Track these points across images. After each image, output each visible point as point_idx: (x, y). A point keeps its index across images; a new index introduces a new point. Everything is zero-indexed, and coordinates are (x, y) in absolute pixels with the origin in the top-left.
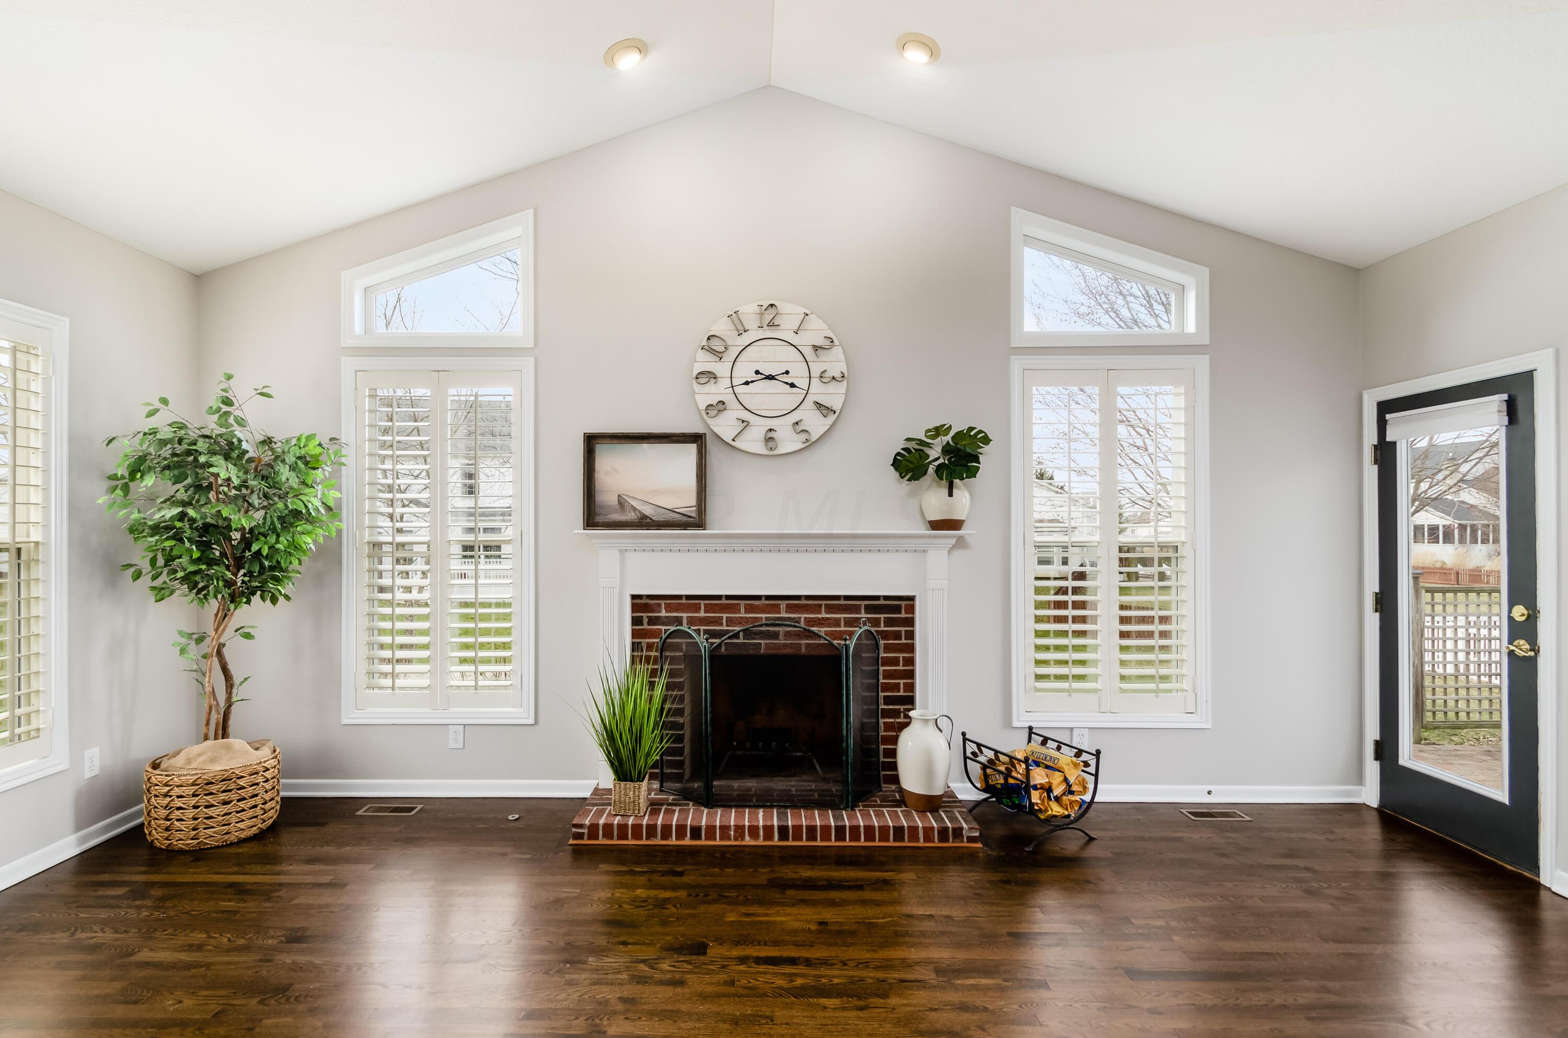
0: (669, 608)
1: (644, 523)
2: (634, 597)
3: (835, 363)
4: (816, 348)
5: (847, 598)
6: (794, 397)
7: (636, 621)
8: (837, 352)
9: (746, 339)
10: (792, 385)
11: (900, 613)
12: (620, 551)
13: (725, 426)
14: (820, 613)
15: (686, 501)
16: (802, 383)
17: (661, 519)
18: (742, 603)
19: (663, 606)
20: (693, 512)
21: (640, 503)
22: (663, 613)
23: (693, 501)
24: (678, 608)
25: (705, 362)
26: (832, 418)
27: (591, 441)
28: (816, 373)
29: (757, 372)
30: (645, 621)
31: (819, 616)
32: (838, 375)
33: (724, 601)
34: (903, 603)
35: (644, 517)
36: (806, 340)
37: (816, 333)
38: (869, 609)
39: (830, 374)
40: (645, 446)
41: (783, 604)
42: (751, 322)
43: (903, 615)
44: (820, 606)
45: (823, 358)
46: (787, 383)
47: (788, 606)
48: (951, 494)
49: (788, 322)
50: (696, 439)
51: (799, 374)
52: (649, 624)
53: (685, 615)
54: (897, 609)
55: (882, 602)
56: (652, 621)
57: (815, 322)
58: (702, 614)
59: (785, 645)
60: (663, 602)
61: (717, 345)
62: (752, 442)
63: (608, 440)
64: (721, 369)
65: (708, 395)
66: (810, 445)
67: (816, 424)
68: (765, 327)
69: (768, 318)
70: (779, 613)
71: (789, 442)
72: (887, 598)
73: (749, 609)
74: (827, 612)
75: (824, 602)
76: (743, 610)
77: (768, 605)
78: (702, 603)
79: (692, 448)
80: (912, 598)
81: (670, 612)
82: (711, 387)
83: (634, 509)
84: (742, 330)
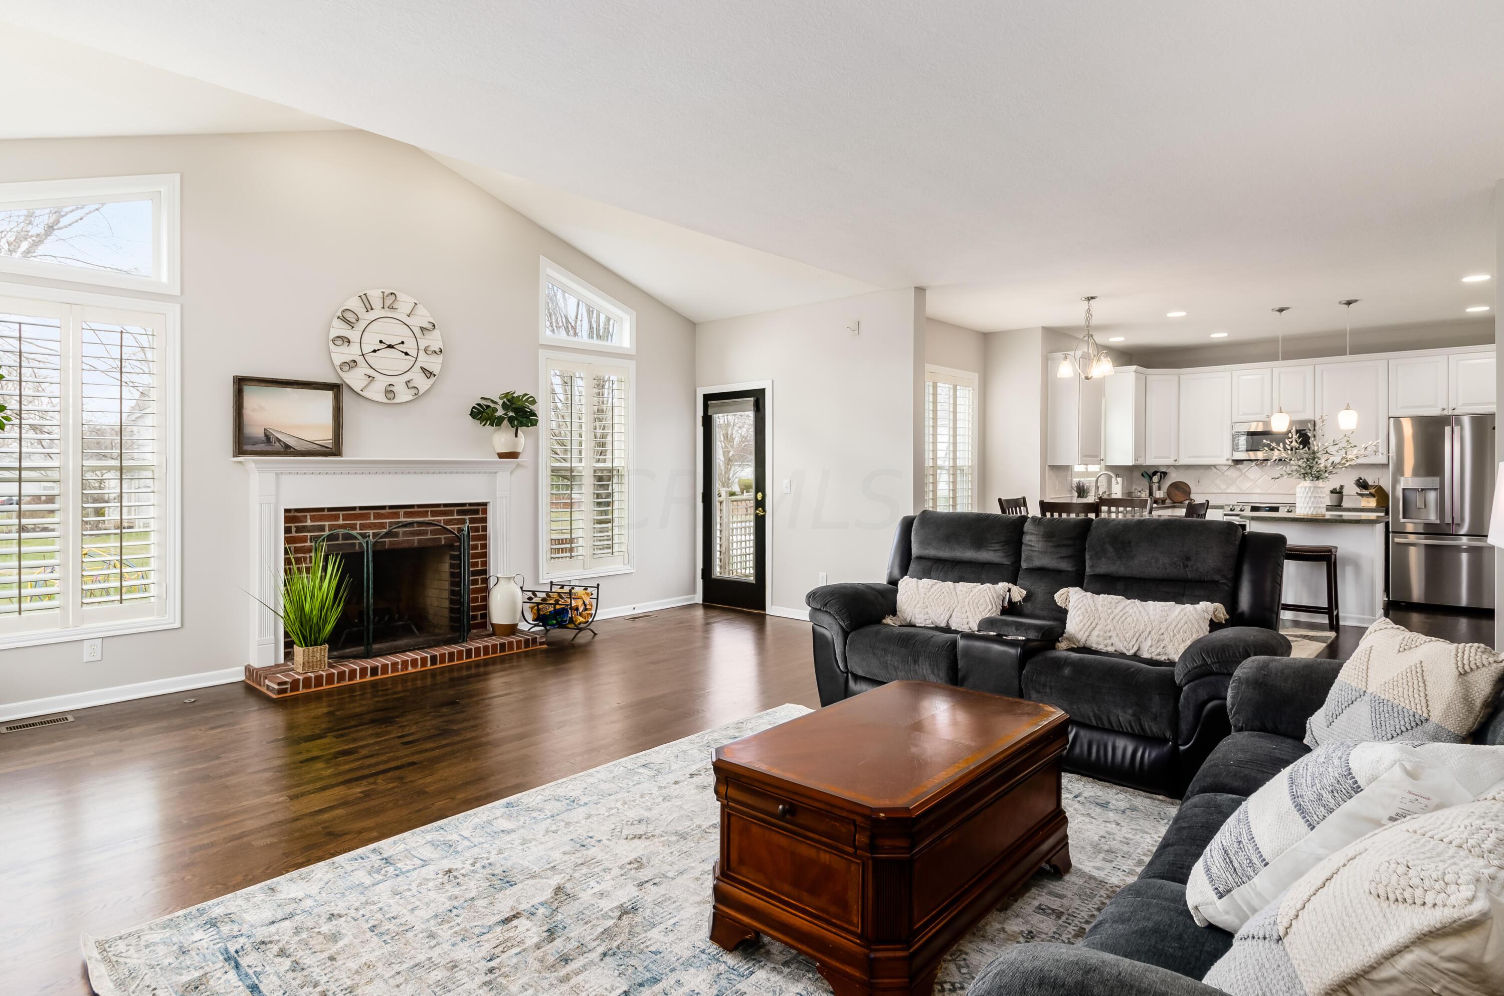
0: (313, 519)
1: (287, 451)
2: (287, 511)
3: (434, 341)
4: (422, 329)
5: (446, 505)
6: (407, 362)
7: (288, 530)
8: (436, 332)
9: (372, 315)
10: (406, 354)
11: (478, 514)
12: (276, 474)
13: (354, 379)
14: (427, 517)
15: (325, 436)
16: (413, 352)
17: (302, 449)
18: (372, 512)
19: (309, 517)
20: (329, 444)
21: (284, 436)
22: (309, 523)
23: (330, 435)
24: (321, 518)
25: (340, 329)
26: (433, 379)
27: (241, 383)
28: (422, 347)
29: (381, 342)
30: (294, 530)
31: (427, 519)
32: (437, 350)
33: (358, 511)
34: (480, 508)
35: (287, 446)
36: (418, 321)
37: (422, 318)
38: (460, 513)
39: (432, 348)
40: (289, 390)
41: (402, 511)
42: (377, 303)
43: (480, 516)
44: (427, 512)
45: (426, 336)
46: (403, 352)
47: (405, 513)
48: (516, 436)
49: (404, 306)
50: (336, 388)
51: (410, 347)
52: (296, 532)
53: (327, 523)
54: (476, 512)
55: (467, 507)
56: (299, 530)
57: (421, 310)
58: (341, 522)
59: (403, 541)
60: (308, 514)
61: (351, 317)
62: (376, 393)
63: (256, 383)
64: (354, 335)
65: (341, 354)
66: (418, 396)
67: (423, 383)
68: (386, 308)
69: (388, 302)
70: (399, 518)
71: (404, 395)
72: (470, 504)
73: (377, 516)
74: (432, 516)
75: (430, 509)
76: (372, 517)
77: (390, 513)
78: (341, 513)
79: (330, 394)
80: (485, 504)
81: (314, 522)
82: (345, 349)
83: (279, 440)
84: (369, 308)
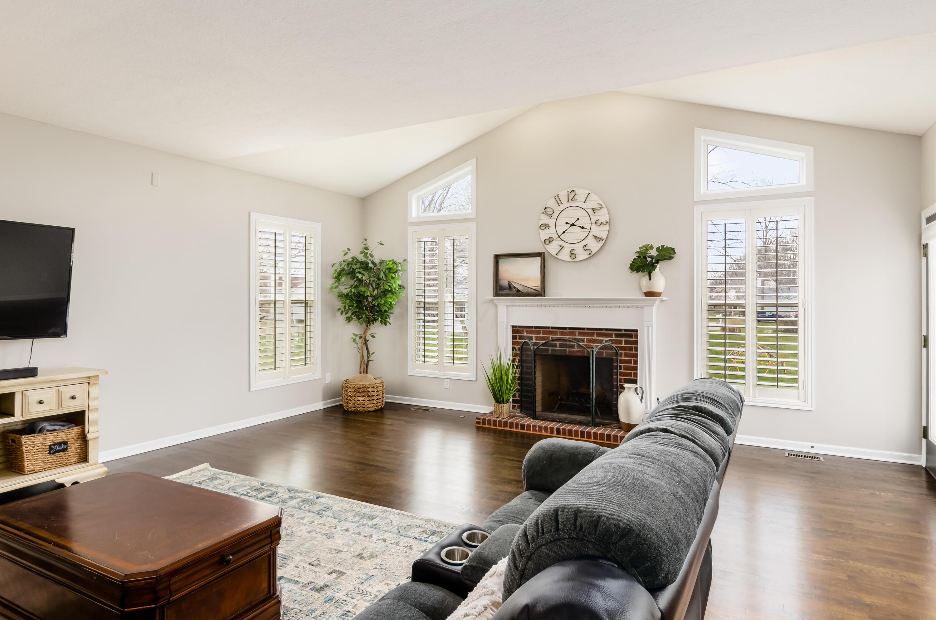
0: (528, 332)
1: (518, 293)
2: (513, 327)
3: (603, 216)
4: (594, 210)
5: (607, 330)
6: (584, 233)
7: (514, 337)
8: (604, 210)
9: (562, 207)
10: (583, 228)
11: (632, 338)
12: (506, 306)
13: (552, 249)
14: (594, 337)
15: (535, 283)
16: (587, 226)
17: (526, 292)
18: (559, 330)
19: (525, 331)
20: (539, 288)
21: (517, 285)
22: (525, 334)
23: (538, 283)
24: (531, 332)
25: (544, 220)
26: (602, 243)
27: (497, 258)
28: (593, 222)
29: (567, 223)
30: (518, 337)
31: (593, 338)
32: (604, 221)
33: (551, 330)
34: (634, 333)
35: (518, 291)
36: (588, 206)
37: (594, 201)
38: (617, 335)
39: (600, 222)
40: (519, 259)
41: (577, 332)
42: (564, 199)
43: (634, 339)
44: (594, 333)
45: (597, 214)
46: (580, 227)
47: (579, 333)
48: (650, 279)
49: (580, 198)
50: (540, 255)
51: (585, 221)
52: (519, 339)
53: (534, 335)
54: (631, 336)
55: (623, 332)
56: (521, 338)
57: (593, 197)
58: (541, 335)
59: (577, 351)
60: (525, 329)
61: (549, 211)
62: (565, 256)
63: (504, 257)
64: (551, 222)
65: (545, 234)
66: (592, 256)
67: (594, 246)
68: (571, 201)
69: (571, 196)
70: (575, 336)
71: (582, 255)
72: (625, 330)
73: (562, 334)
74: (597, 336)
76: (559, 334)
77: (570, 332)
78: (541, 330)
79: (539, 259)
80: (637, 331)
81: (528, 334)
82: (547, 231)
83: (515, 287)
84: (559, 203)
